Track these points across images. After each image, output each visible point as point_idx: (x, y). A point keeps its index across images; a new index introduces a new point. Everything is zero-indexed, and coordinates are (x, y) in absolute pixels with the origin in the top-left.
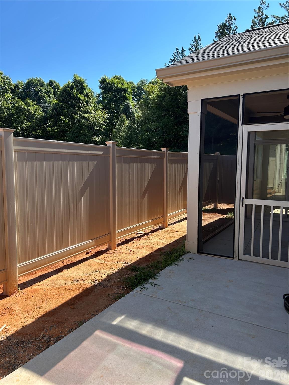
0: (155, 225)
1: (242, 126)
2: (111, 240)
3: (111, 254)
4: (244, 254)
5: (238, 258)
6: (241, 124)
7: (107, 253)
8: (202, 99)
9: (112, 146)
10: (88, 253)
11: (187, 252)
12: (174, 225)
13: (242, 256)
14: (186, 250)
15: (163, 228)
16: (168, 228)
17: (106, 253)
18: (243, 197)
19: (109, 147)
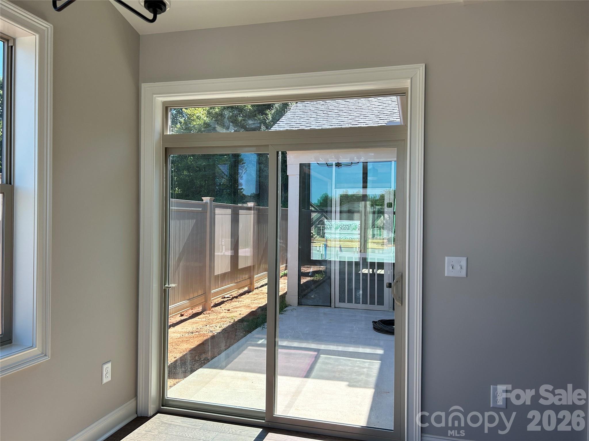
0: (239, 289)
1: (335, 189)
2: (206, 301)
3: (209, 314)
4: (339, 302)
5: (334, 307)
6: (334, 188)
7: (205, 313)
8: (300, 164)
9: (210, 202)
10: (182, 315)
11: (287, 305)
12: (260, 289)
13: (338, 304)
14: (287, 304)
15: (250, 292)
16: (255, 291)
17: (202, 314)
18: (337, 250)
19: (206, 203)
